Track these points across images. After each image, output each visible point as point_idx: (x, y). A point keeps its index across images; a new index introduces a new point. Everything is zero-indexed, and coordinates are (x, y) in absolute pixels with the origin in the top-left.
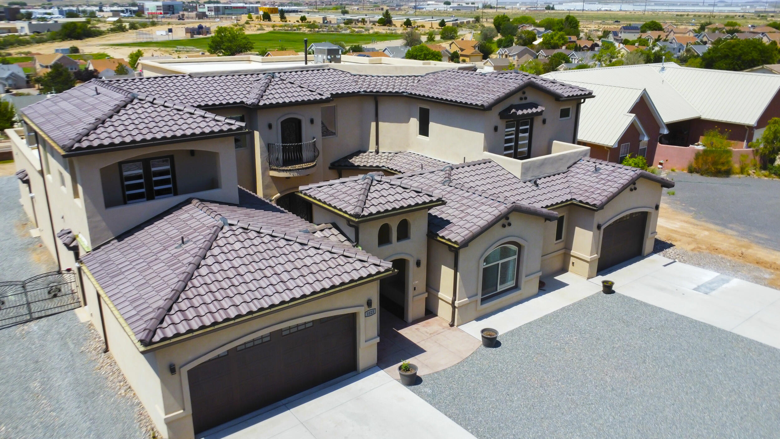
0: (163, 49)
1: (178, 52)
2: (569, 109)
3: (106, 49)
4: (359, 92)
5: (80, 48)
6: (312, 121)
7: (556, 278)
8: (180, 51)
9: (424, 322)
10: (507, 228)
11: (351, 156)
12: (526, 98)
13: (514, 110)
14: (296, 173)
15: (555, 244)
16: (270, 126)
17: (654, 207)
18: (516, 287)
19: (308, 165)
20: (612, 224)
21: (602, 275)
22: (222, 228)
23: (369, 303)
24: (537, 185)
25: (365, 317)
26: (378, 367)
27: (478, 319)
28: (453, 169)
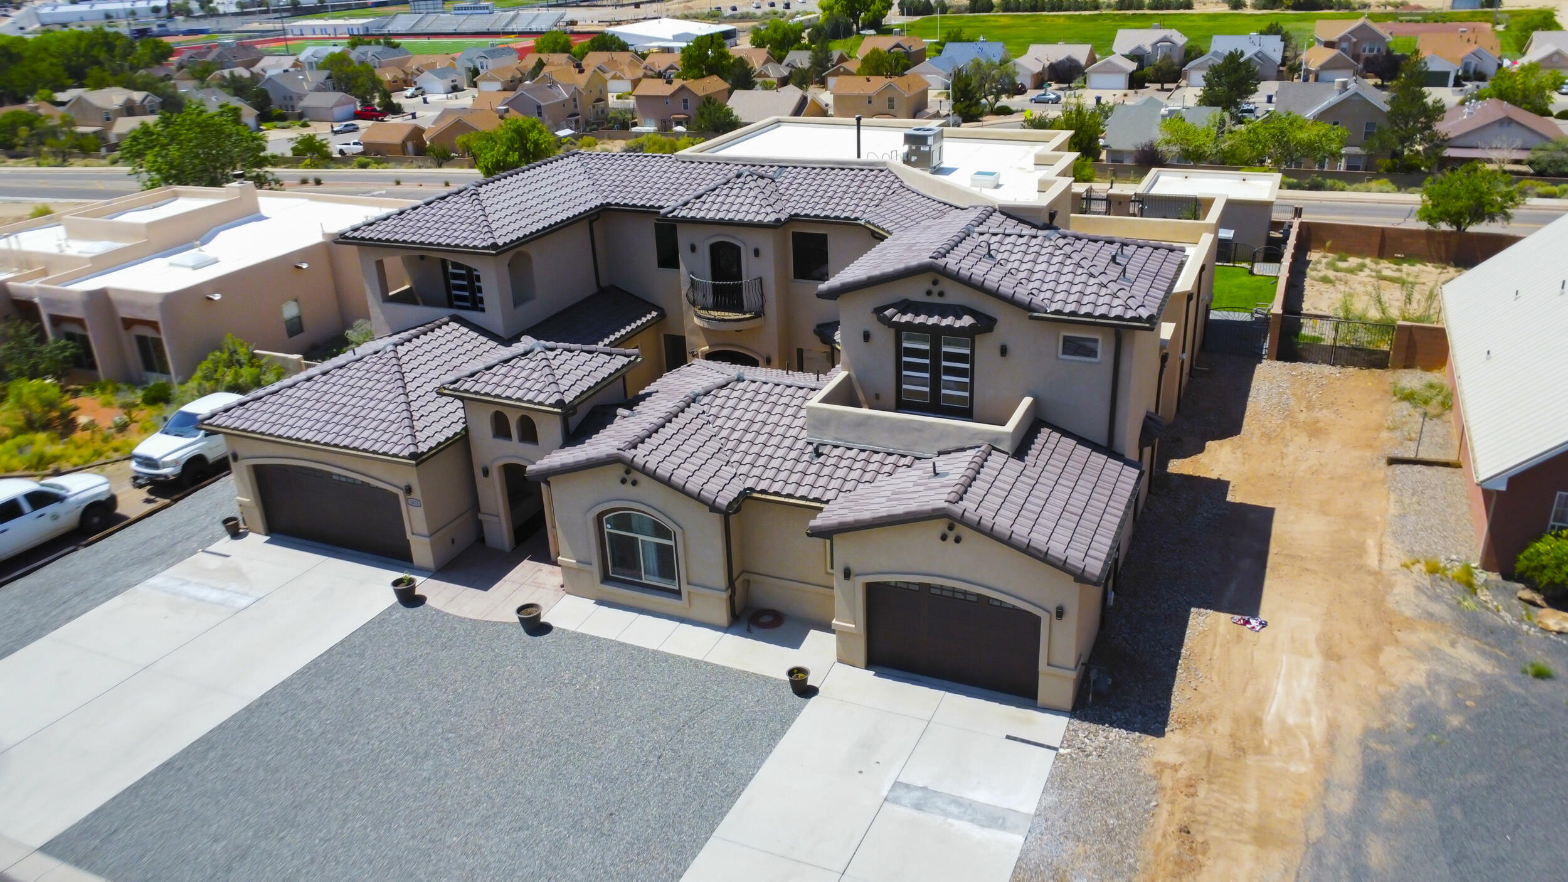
2: (1096, 340)
4: (857, 219)
6: (757, 253)
7: (812, 631)
10: (630, 487)
12: (940, 294)
13: (890, 311)
14: (715, 325)
15: (827, 573)
16: (695, 248)
17: (1053, 611)
18: (679, 593)
19: (741, 316)
20: (894, 584)
21: (878, 674)
22: (376, 353)
23: (409, 490)
24: (819, 455)
25: (407, 504)
26: (431, 574)
27: (600, 602)
28: (743, 381)
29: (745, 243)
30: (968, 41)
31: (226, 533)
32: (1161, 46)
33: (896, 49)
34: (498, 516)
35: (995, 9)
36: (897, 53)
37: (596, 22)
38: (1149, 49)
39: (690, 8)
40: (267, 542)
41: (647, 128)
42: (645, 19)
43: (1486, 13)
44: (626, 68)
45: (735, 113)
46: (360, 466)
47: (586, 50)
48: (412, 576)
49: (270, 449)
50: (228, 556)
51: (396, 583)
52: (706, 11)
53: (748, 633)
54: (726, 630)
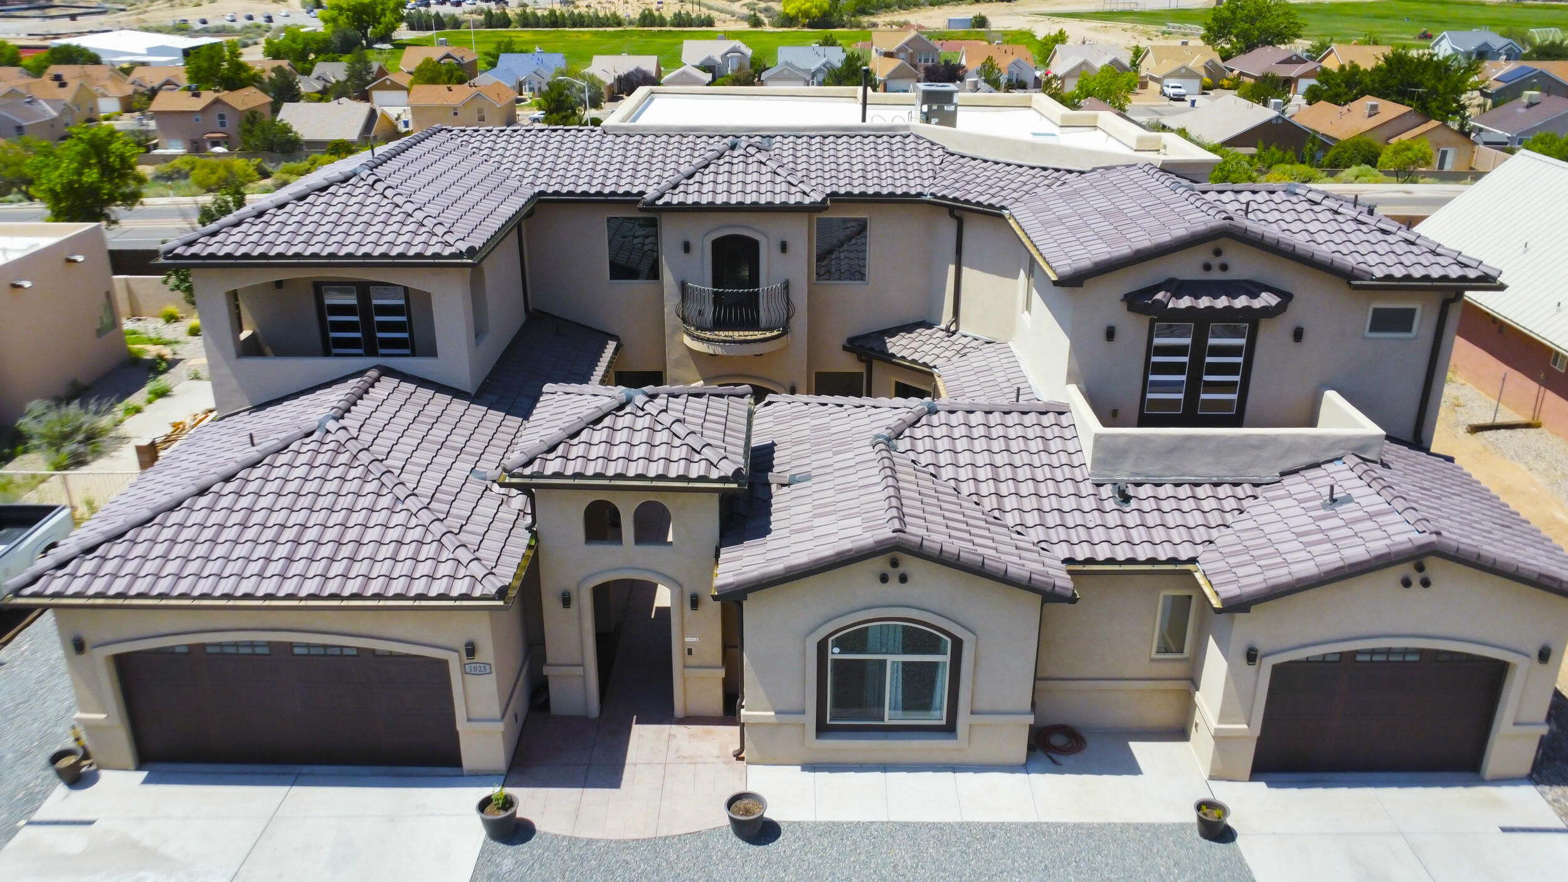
0: (1140, 27)
1: (1166, 35)
2: (1412, 312)
3: (1036, 21)
4: (920, 194)
5: (990, 19)
6: (784, 247)
7: (1132, 745)
8: (1170, 34)
9: (700, 727)
10: (894, 585)
11: (893, 332)
12: (1224, 267)
13: (1160, 296)
14: (719, 349)
15: (1152, 660)
16: (687, 247)
17: (1535, 654)
18: (949, 729)
19: (759, 335)
20: (1321, 659)
21: (1270, 784)
22: (309, 434)
23: (471, 650)
24: (1126, 499)
25: (464, 672)
26: (502, 778)
27: (811, 767)
28: (937, 412)
29: (766, 235)
30: (522, 52)
31: (58, 780)
32: (731, 57)
33: (447, 60)
34: (582, 665)
35: (513, 24)
36: (449, 64)
37: (23, 35)
38: (719, 60)
39: (144, 21)
40: (147, 781)
41: (175, 149)
42: (91, 32)
43: (978, 32)
44: (109, 83)
45: (294, 129)
46: (366, 623)
47: (45, 64)
48: (509, 791)
49: (167, 622)
50: (90, 823)
51: (483, 805)
52: (171, 24)
53: (1057, 767)
54: (1025, 768)
